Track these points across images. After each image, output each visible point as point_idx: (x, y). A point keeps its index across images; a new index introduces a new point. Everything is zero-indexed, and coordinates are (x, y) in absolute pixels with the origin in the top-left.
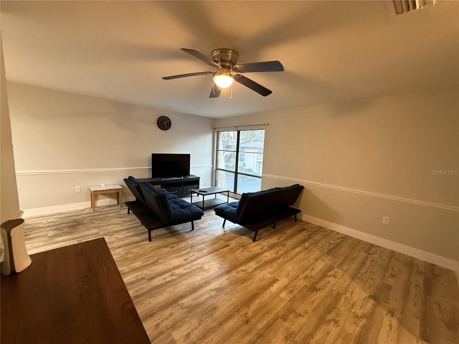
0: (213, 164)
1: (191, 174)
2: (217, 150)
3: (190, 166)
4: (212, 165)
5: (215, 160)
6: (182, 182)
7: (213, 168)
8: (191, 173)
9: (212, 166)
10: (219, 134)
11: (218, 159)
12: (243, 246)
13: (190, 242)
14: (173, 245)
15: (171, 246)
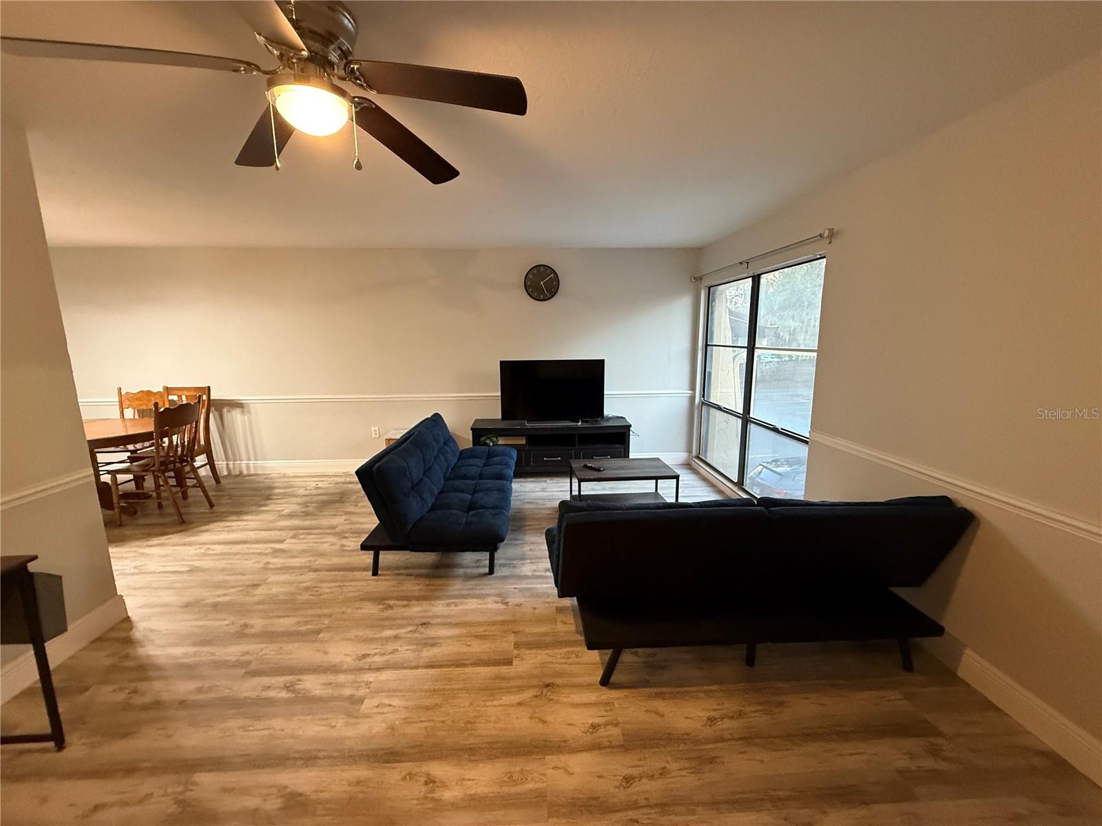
0: (693, 388)
1: (606, 413)
2: (707, 345)
3: (605, 393)
4: (691, 390)
5: (701, 377)
6: (575, 434)
7: (692, 398)
8: (608, 411)
9: (690, 392)
10: (714, 294)
11: (710, 373)
12: (548, 685)
13: (439, 608)
14: (398, 603)
15: (392, 602)
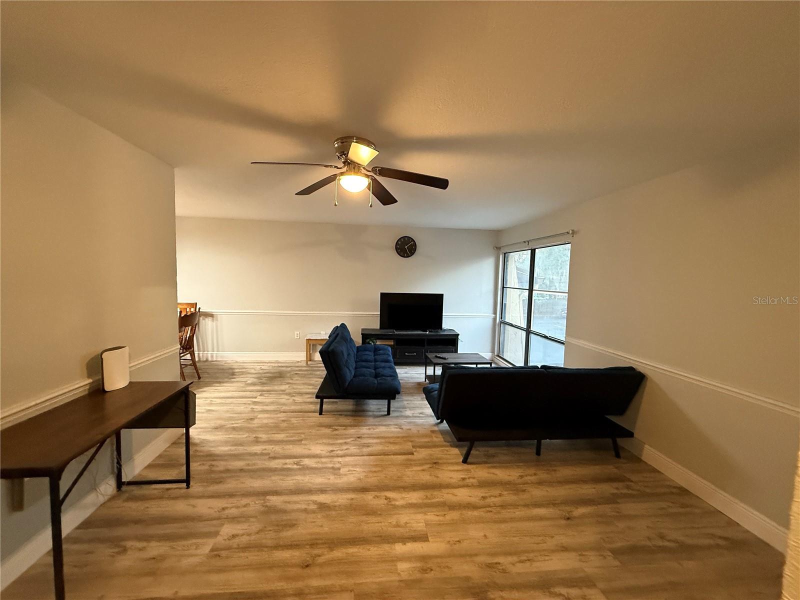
2: (503, 287)
6: (425, 339)
7: (495, 319)
9: (494, 315)
12: (435, 463)
13: (364, 430)
14: (340, 428)
15: (336, 428)
